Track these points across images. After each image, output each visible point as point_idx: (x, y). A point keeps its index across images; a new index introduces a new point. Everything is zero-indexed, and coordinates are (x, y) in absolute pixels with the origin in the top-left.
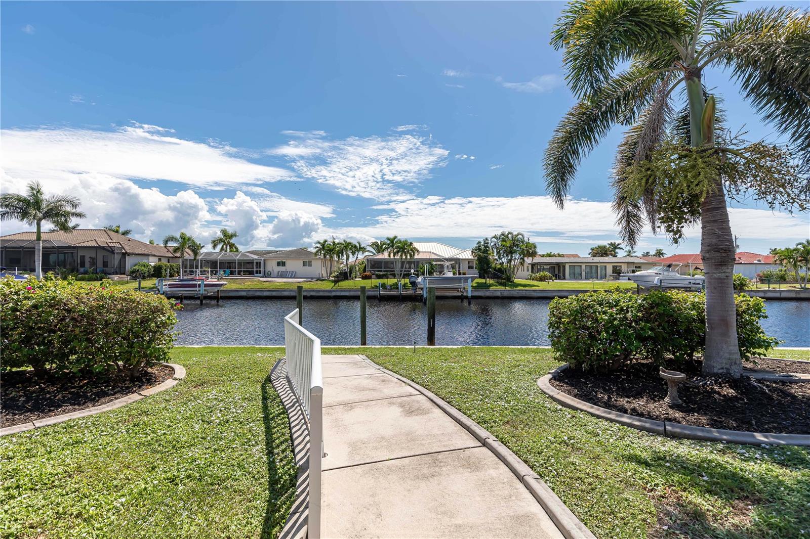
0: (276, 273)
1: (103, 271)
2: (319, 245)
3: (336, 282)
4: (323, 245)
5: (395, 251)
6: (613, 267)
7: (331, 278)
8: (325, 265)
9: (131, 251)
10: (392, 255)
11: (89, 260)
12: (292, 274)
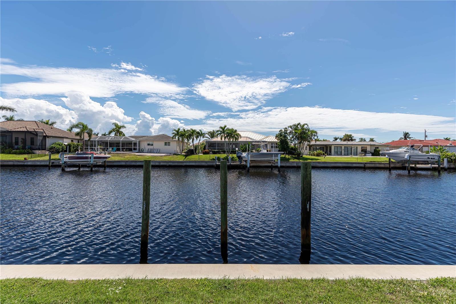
0: (147, 149)
1: (31, 147)
2: (174, 132)
3: (186, 156)
4: (178, 132)
5: (225, 135)
6: (362, 147)
7: (183, 154)
8: (179, 145)
9: (50, 135)
10: (223, 138)
11: (21, 140)
12: (157, 151)
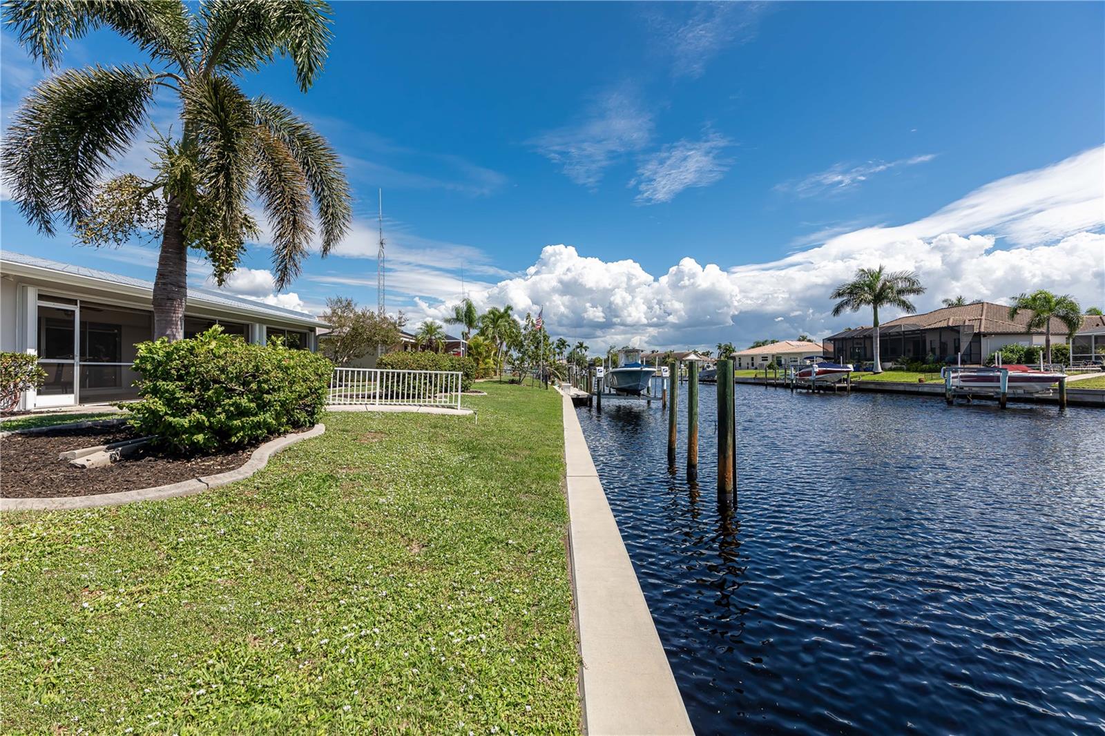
9: (989, 330)
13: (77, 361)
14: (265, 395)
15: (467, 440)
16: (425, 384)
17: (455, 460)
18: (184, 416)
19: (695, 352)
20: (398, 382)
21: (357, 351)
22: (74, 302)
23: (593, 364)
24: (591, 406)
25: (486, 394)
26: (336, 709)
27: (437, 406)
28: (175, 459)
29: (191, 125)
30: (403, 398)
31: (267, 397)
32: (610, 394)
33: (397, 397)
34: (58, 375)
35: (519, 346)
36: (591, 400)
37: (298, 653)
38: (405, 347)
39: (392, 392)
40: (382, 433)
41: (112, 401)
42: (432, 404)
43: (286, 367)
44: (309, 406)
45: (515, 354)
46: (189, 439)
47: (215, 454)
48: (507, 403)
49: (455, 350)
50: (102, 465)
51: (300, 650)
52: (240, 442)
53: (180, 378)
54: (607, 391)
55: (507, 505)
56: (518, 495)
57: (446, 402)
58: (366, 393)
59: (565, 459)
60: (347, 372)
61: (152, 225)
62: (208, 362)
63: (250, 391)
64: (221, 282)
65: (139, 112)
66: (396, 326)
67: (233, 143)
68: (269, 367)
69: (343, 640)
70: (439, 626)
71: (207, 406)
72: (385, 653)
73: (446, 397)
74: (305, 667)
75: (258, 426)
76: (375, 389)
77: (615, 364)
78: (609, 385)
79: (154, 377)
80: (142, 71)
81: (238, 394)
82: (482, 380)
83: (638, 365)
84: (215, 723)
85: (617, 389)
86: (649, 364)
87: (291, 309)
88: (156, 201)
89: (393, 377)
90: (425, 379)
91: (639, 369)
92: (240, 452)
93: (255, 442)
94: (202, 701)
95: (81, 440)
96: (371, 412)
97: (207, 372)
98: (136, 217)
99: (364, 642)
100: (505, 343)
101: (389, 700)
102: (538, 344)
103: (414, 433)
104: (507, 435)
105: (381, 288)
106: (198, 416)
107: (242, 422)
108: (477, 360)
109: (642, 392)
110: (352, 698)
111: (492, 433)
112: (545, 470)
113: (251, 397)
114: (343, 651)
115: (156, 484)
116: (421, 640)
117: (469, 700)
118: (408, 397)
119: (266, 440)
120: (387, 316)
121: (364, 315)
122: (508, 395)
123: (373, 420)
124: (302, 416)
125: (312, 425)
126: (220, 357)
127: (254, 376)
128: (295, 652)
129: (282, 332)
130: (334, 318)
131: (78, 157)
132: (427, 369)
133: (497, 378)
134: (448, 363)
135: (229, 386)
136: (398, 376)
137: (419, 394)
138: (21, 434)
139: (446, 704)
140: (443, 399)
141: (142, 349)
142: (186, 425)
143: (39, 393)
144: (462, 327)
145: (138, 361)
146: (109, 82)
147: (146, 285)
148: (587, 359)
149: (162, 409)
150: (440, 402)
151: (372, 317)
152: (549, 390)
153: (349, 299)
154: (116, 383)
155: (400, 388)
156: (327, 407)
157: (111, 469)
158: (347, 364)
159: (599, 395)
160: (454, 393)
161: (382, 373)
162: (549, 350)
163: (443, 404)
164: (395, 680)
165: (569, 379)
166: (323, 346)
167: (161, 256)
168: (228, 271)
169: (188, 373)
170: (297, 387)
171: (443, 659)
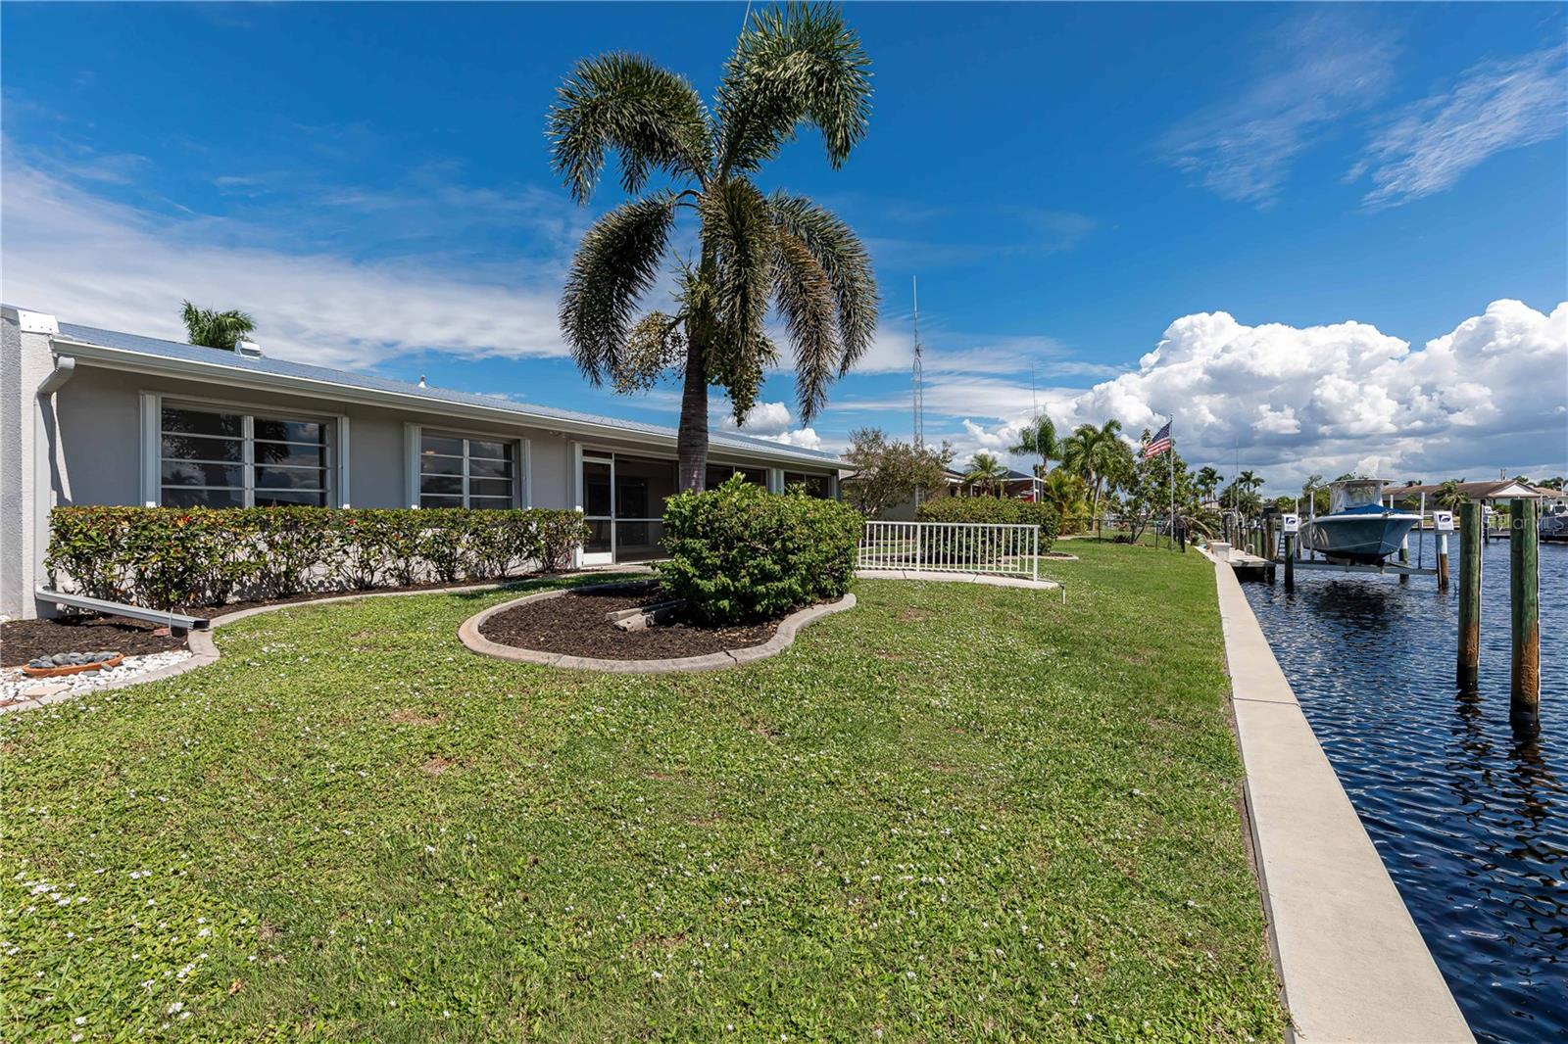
13: (613, 518)
14: (790, 556)
15: (1052, 626)
16: (984, 543)
17: (1036, 655)
18: (710, 579)
19: (1521, 482)
20: (945, 539)
21: (889, 499)
22: (608, 455)
23: (1273, 510)
24: (1272, 582)
25: (1076, 558)
26: (898, 971)
27: (1002, 575)
28: (704, 627)
29: (709, 245)
30: (952, 562)
31: (792, 558)
32: (1312, 561)
33: (945, 561)
34: (599, 532)
35: (1131, 483)
36: (1272, 571)
37: (846, 885)
38: (952, 489)
39: (938, 553)
40: (928, 609)
41: (647, 559)
42: (995, 571)
43: (812, 521)
44: (837, 570)
45: (1123, 496)
46: (715, 604)
47: (741, 625)
48: (1114, 574)
49: (1025, 492)
50: (639, 629)
51: (848, 881)
52: (766, 611)
53: (705, 535)
54: (1305, 555)
55: (1125, 732)
56: (1144, 720)
57: (1014, 569)
58: (904, 554)
59: (1227, 668)
60: (878, 526)
61: (677, 363)
62: (732, 516)
63: (774, 551)
64: (740, 422)
65: (663, 242)
66: (939, 463)
67: (749, 256)
68: (794, 521)
69: (898, 881)
70: (1030, 897)
71: (731, 568)
72: (956, 915)
73: (1015, 562)
74: (856, 904)
75: (781, 593)
76: (915, 549)
77: (1322, 509)
78: (1312, 546)
79: (683, 535)
80: (663, 195)
81: (762, 555)
82: (1068, 538)
83: (1375, 509)
84: (763, 943)
85: (1328, 553)
86: (1401, 506)
87: (808, 448)
88: (679, 337)
89: (938, 532)
90: (983, 536)
91: (1380, 516)
92: (765, 624)
93: (780, 613)
94: (748, 913)
95: (621, 600)
96: (912, 581)
97: (731, 528)
98: (662, 357)
99: (926, 893)
100: (1105, 480)
101: (966, 982)
102: (1165, 478)
103: (971, 611)
104: (1117, 622)
105: (919, 411)
106: (724, 579)
107: (766, 587)
108: (1059, 508)
109: (1387, 559)
110: (917, 963)
111: (1091, 619)
112: (1190, 685)
113: (775, 558)
114: (901, 897)
115: (688, 654)
116: (1005, 910)
117: (1087, 1020)
118: (960, 561)
119: (791, 611)
120: (927, 448)
121: (895, 449)
122: (1113, 560)
123: (915, 591)
124: (828, 583)
125: (841, 595)
126: (743, 510)
127: (776, 532)
128: (842, 882)
129: (801, 478)
130: (859, 457)
131: (613, 303)
132: (985, 522)
133: (1093, 534)
134: (1015, 513)
135: (753, 544)
136: (946, 532)
137: (975, 557)
138: (575, 593)
139: (1050, 1015)
140: (1011, 565)
141: (670, 501)
142: (713, 589)
143: (585, 552)
144: (1037, 459)
145: (667, 517)
146: (636, 216)
147: (671, 432)
148: (1262, 501)
149: (691, 570)
150: (1007, 569)
151: (906, 451)
152: (1187, 553)
153: (877, 429)
154: (644, 541)
155: (949, 548)
156: (858, 572)
157: (647, 634)
158: (877, 517)
159: (1290, 563)
160: (1027, 557)
161: (923, 528)
162: (1187, 488)
163: (1010, 572)
164: (972, 957)
165: (1225, 535)
166: (846, 493)
167: (684, 399)
168: (747, 407)
169: (712, 529)
170: (823, 547)
171: (1041, 946)
